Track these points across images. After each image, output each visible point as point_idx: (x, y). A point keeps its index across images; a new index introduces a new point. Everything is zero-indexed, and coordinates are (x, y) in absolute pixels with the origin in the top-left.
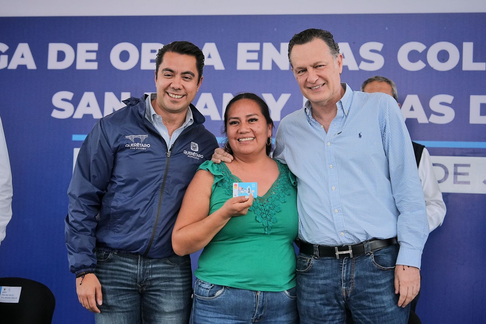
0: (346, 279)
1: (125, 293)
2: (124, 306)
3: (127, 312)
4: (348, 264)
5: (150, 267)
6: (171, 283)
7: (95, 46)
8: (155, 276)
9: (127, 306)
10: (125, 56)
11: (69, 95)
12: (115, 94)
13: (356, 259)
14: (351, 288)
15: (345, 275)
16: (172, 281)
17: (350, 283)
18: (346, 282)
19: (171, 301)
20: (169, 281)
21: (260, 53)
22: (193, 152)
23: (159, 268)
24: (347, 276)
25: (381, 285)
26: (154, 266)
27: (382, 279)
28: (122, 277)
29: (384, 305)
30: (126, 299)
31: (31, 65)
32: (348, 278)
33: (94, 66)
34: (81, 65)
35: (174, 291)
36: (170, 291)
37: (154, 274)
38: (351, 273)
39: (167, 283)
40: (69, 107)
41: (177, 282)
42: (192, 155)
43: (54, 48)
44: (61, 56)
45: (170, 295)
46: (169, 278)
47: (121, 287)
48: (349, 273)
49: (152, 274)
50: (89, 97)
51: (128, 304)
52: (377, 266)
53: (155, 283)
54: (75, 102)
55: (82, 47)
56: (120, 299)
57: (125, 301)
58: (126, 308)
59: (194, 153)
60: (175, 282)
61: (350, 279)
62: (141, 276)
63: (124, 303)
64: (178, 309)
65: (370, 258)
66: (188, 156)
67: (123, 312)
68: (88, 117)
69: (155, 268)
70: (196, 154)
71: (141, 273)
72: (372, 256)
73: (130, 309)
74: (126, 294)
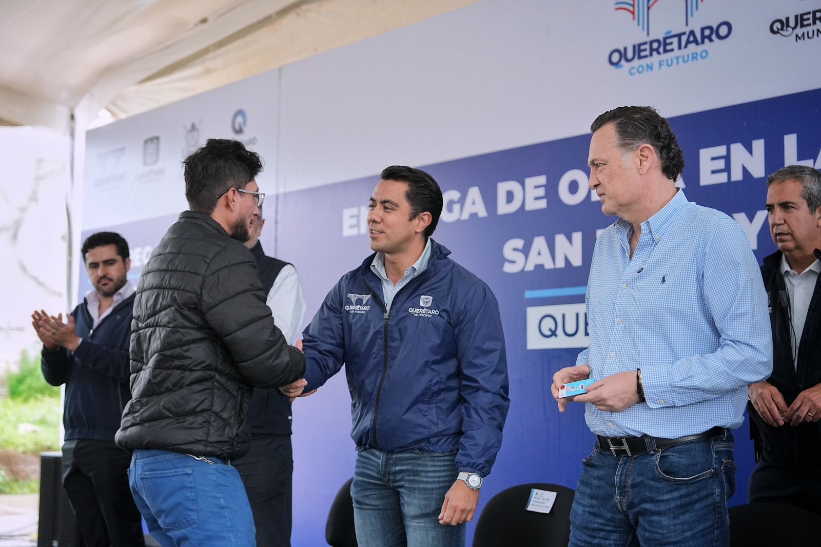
0: (620, 485)
1: (372, 487)
2: (373, 503)
3: (378, 510)
4: (625, 464)
5: (395, 456)
6: (417, 478)
7: (542, 180)
8: (398, 468)
9: (378, 503)
10: (574, 187)
11: (519, 243)
12: (566, 235)
13: (635, 458)
14: (626, 499)
15: (618, 480)
16: (417, 475)
17: (626, 492)
18: (620, 489)
19: (416, 502)
20: (414, 475)
21: (727, 158)
22: (423, 308)
23: (404, 459)
24: (620, 481)
25: (663, 501)
26: (399, 456)
27: (664, 494)
28: (369, 467)
29: (662, 532)
30: (375, 494)
31: (482, 213)
32: (622, 485)
33: (543, 204)
34: (531, 205)
35: (420, 489)
36: (415, 489)
37: (398, 465)
38: (626, 478)
39: (412, 478)
40: (519, 257)
41: (424, 477)
42: (421, 313)
43: (503, 188)
44: (510, 196)
45: (414, 493)
46: (414, 471)
47: (369, 479)
48: (623, 477)
49: (396, 465)
50: (540, 243)
51: (379, 500)
52: (659, 472)
53: (398, 477)
54: (526, 251)
55: (530, 182)
56: (368, 493)
57: (374, 496)
58: (376, 506)
59: (425, 309)
60: (422, 477)
61: (625, 487)
62: (384, 467)
63: (373, 498)
64: (424, 512)
65: (654, 458)
66: (414, 314)
67: (373, 509)
68: (539, 267)
69: (399, 457)
70: (427, 310)
71: (384, 463)
72: (658, 455)
73: (381, 507)
74: (374, 488)
